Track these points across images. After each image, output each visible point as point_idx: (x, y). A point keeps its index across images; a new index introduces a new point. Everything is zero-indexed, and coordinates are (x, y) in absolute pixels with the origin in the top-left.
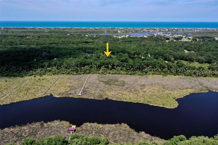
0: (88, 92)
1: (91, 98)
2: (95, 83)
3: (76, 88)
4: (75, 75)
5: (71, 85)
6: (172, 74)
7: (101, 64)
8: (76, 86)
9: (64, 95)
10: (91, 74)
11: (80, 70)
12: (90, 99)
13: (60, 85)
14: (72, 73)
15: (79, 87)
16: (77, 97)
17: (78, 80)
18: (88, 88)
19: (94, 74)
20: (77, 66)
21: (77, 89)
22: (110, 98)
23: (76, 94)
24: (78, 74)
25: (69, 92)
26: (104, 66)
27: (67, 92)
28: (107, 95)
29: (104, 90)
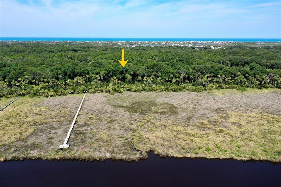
0: (88, 135)
1: (101, 155)
2: (104, 111)
3: (52, 128)
4: (52, 96)
5: (38, 119)
6: (253, 87)
7: (109, 73)
8: (54, 120)
9: (12, 150)
10: (88, 94)
11: (63, 86)
12: (100, 159)
13: (8, 122)
14: (44, 93)
15: (61, 123)
16: (57, 157)
17: (58, 106)
18: (86, 125)
19: (96, 94)
20: (58, 79)
21: (55, 129)
22: (161, 151)
23: (52, 143)
24: (60, 95)
25: (30, 141)
26: (115, 76)
27: (24, 140)
28: (147, 140)
29: (134, 127)
